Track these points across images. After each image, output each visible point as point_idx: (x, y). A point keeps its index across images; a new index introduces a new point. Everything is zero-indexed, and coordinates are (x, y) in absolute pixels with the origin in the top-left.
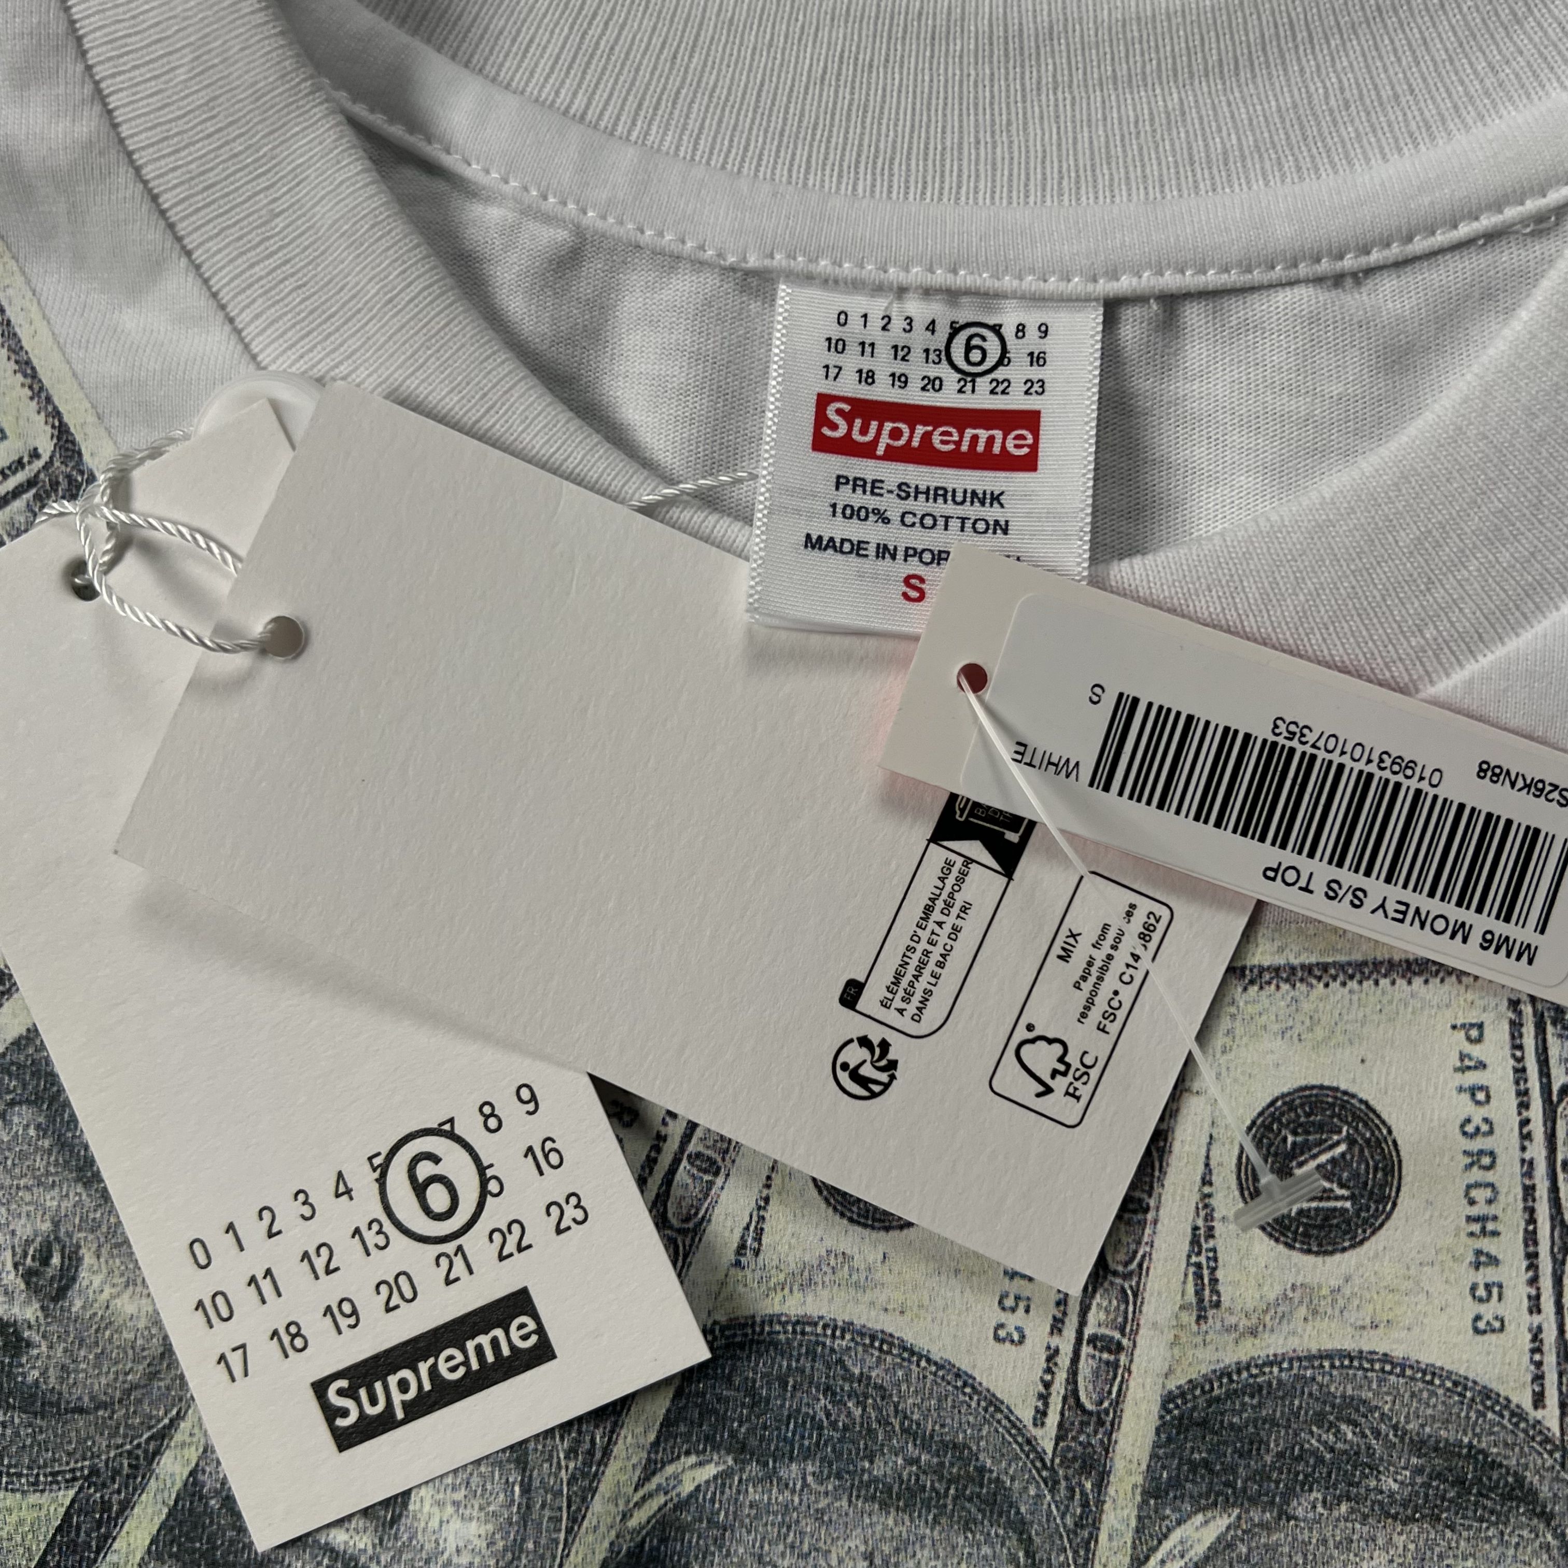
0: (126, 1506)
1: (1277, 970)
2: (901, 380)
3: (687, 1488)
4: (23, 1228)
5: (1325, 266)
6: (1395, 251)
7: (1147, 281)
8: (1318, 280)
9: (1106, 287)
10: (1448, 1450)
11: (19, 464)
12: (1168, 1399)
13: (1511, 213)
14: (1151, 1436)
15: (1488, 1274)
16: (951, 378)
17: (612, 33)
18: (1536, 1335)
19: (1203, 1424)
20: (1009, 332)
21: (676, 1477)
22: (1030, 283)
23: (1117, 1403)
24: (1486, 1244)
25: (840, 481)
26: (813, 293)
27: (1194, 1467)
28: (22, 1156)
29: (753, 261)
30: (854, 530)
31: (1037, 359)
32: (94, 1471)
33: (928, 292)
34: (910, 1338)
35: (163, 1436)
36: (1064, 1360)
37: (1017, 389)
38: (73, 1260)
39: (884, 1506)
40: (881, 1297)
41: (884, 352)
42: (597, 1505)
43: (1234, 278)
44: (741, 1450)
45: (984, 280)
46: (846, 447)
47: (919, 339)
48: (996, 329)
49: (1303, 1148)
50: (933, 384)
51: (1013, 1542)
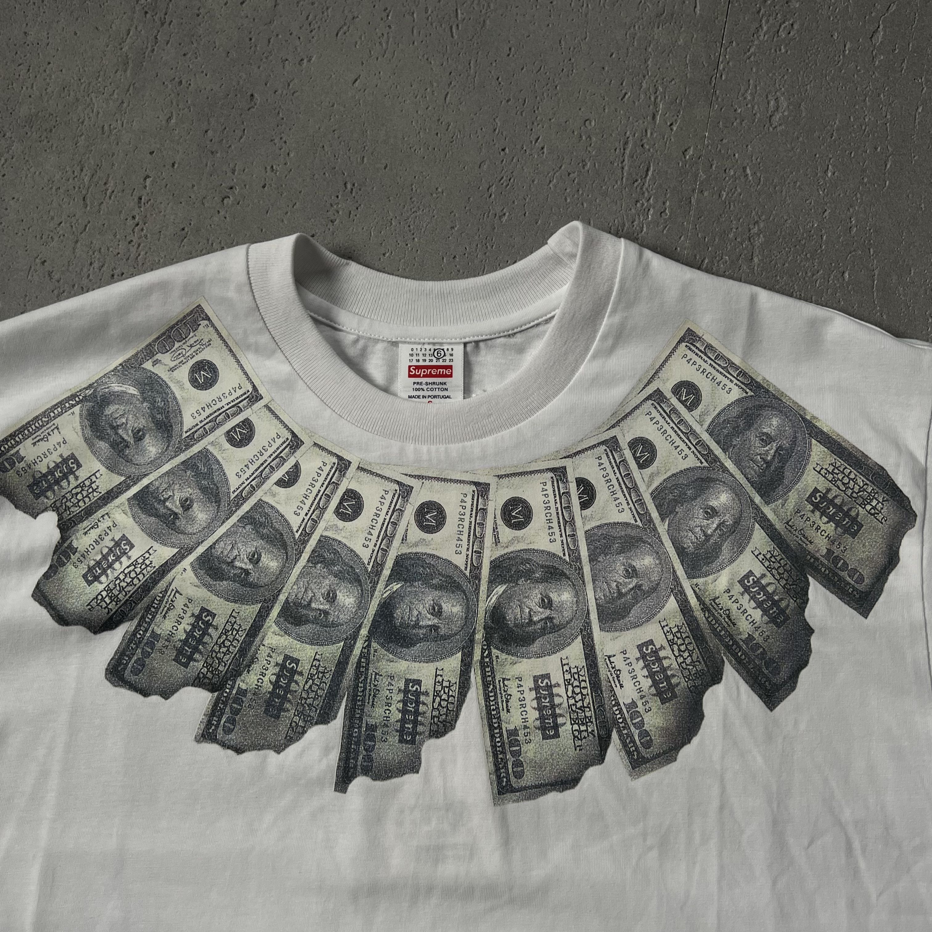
0: (272, 607)
1: (505, 475)
2: (424, 360)
3: (395, 589)
4: (249, 550)
5: (506, 333)
6: (519, 329)
7: (472, 339)
8: (505, 336)
9: (464, 340)
10: (548, 567)
11: (245, 393)
12: (491, 562)
13: (540, 320)
14: (488, 571)
15: (551, 531)
16: (435, 359)
17: (363, 296)
18: (562, 541)
19: (499, 566)
20: (445, 350)
21: (392, 587)
22: (449, 340)
23: (481, 564)
24: (550, 525)
25: (414, 383)
26: (407, 345)
27: (498, 576)
28: (249, 535)
29: (394, 340)
30: (418, 393)
31: (451, 355)
32: (265, 600)
33: (429, 344)
34: (438, 555)
35: (280, 591)
36: (470, 556)
37: (448, 361)
38: (260, 556)
39: (436, 590)
40: (431, 547)
41: (421, 355)
42: (376, 593)
43: (488, 337)
44: (405, 580)
45: (440, 340)
46: (415, 376)
47: (428, 352)
48: (443, 350)
49: (514, 509)
50: (431, 361)
51: (462, 595)
